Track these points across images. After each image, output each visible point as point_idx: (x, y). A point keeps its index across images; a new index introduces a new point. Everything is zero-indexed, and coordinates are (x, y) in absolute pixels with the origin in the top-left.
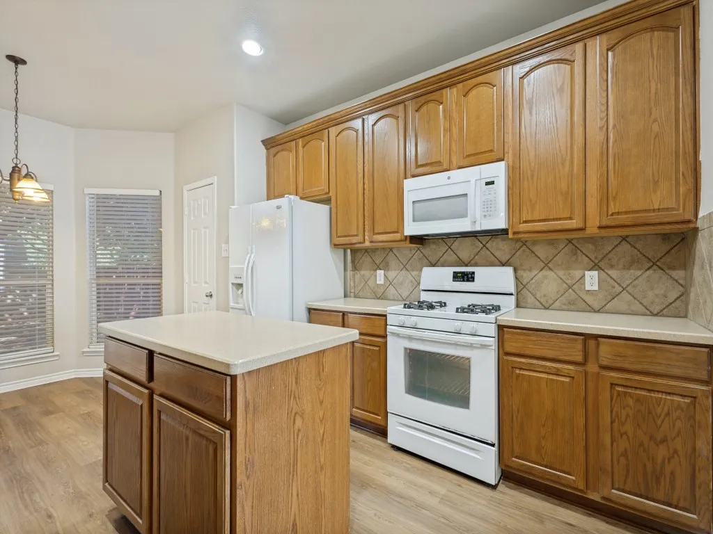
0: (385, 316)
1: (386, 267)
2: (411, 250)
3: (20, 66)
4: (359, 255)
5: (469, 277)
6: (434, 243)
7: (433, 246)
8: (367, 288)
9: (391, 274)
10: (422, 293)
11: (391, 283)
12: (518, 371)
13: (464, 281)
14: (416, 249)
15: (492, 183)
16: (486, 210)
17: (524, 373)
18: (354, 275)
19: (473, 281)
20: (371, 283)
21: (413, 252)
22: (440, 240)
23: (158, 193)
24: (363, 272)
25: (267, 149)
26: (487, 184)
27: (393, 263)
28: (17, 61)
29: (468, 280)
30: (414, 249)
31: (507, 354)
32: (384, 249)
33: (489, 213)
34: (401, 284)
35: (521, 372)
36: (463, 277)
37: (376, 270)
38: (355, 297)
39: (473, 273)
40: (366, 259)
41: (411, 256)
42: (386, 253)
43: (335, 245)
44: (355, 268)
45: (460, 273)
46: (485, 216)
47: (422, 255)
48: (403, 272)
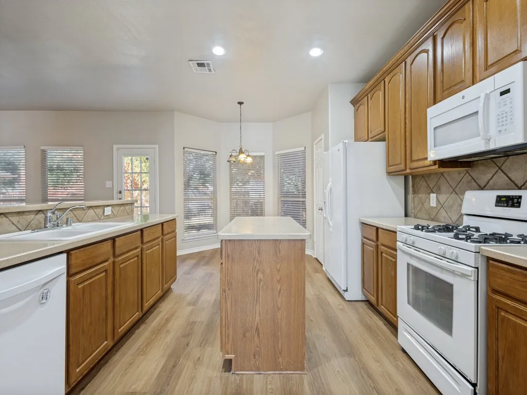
0: (396, 232)
1: (438, 191)
2: (459, 174)
3: (242, 105)
4: (418, 180)
5: (514, 202)
6: (483, 165)
7: (481, 168)
8: (423, 209)
9: (443, 198)
10: (465, 218)
11: (442, 206)
12: (503, 314)
13: (507, 206)
14: (465, 172)
15: (508, 91)
16: (501, 124)
17: (510, 317)
18: (414, 198)
19: (519, 206)
20: (426, 205)
21: (462, 175)
22: (489, 161)
23: (303, 149)
24: (420, 195)
25: (354, 107)
26: (502, 94)
27: (444, 187)
28: (240, 103)
29: (513, 206)
30: (463, 172)
31: (495, 291)
32: (436, 173)
33: (504, 127)
34: (451, 207)
35: (506, 316)
36: (507, 202)
37: (431, 193)
38: (415, 217)
39: (520, 197)
40: (422, 184)
41: (460, 179)
42: (438, 177)
43: (389, 173)
44: (414, 192)
45: (505, 197)
46: (500, 131)
47: (470, 178)
48: (452, 195)
